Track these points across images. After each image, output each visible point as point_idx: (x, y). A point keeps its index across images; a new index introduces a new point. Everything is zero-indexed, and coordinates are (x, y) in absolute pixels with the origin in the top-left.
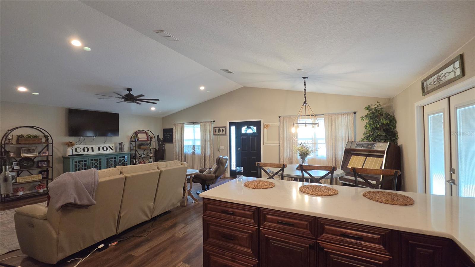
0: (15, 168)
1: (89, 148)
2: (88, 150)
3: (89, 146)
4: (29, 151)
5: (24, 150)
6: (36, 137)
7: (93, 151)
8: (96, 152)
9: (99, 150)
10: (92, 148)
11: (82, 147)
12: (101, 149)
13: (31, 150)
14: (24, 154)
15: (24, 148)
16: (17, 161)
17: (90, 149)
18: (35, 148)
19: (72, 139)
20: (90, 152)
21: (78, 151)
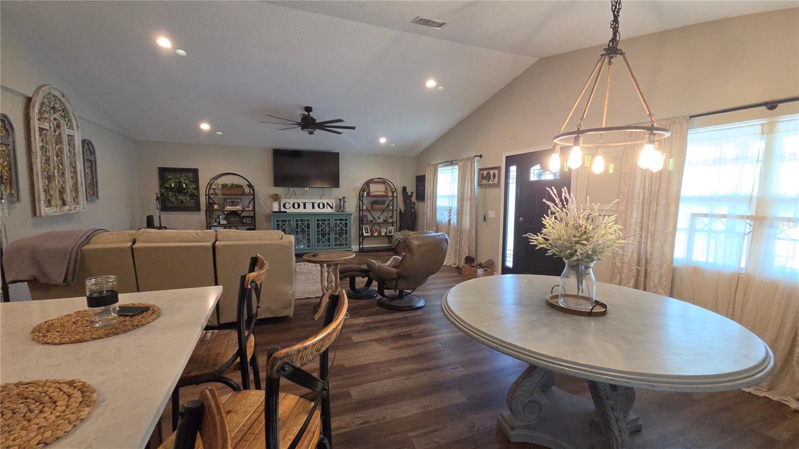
0: (221, 223)
1: (300, 203)
2: (299, 206)
3: (301, 201)
4: (233, 204)
5: (229, 202)
6: (239, 187)
7: (305, 208)
8: (309, 209)
9: (313, 208)
10: (305, 204)
11: (292, 201)
12: (316, 205)
13: (235, 203)
14: (228, 207)
15: (230, 200)
16: (225, 215)
17: (302, 205)
18: (239, 200)
19: (280, 191)
20: (301, 210)
21: (286, 207)
